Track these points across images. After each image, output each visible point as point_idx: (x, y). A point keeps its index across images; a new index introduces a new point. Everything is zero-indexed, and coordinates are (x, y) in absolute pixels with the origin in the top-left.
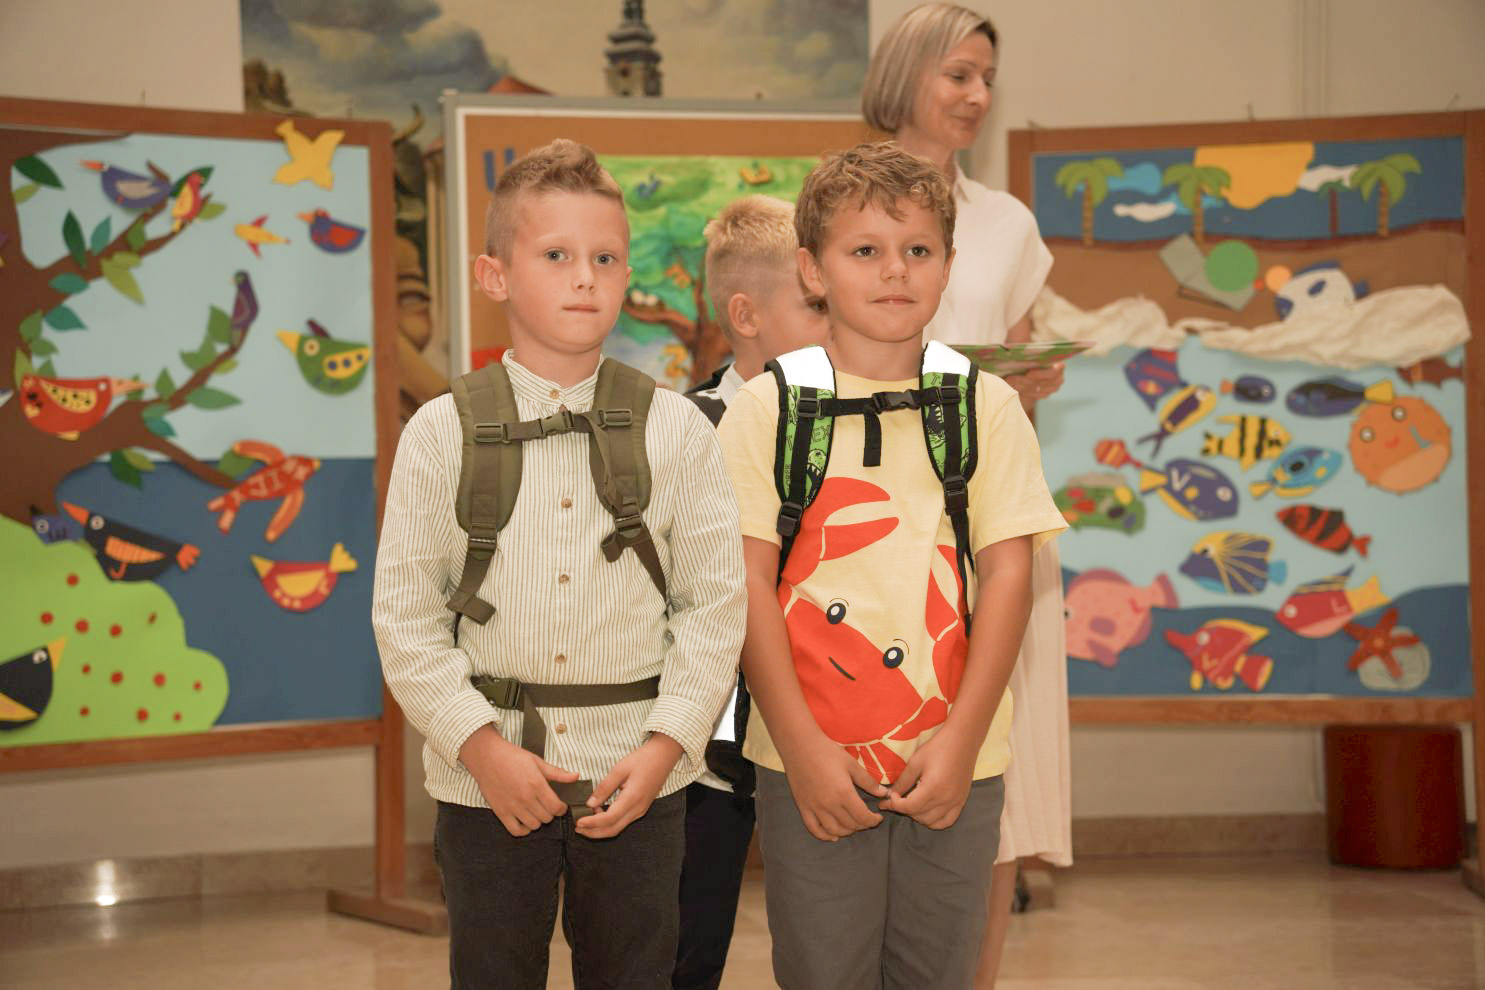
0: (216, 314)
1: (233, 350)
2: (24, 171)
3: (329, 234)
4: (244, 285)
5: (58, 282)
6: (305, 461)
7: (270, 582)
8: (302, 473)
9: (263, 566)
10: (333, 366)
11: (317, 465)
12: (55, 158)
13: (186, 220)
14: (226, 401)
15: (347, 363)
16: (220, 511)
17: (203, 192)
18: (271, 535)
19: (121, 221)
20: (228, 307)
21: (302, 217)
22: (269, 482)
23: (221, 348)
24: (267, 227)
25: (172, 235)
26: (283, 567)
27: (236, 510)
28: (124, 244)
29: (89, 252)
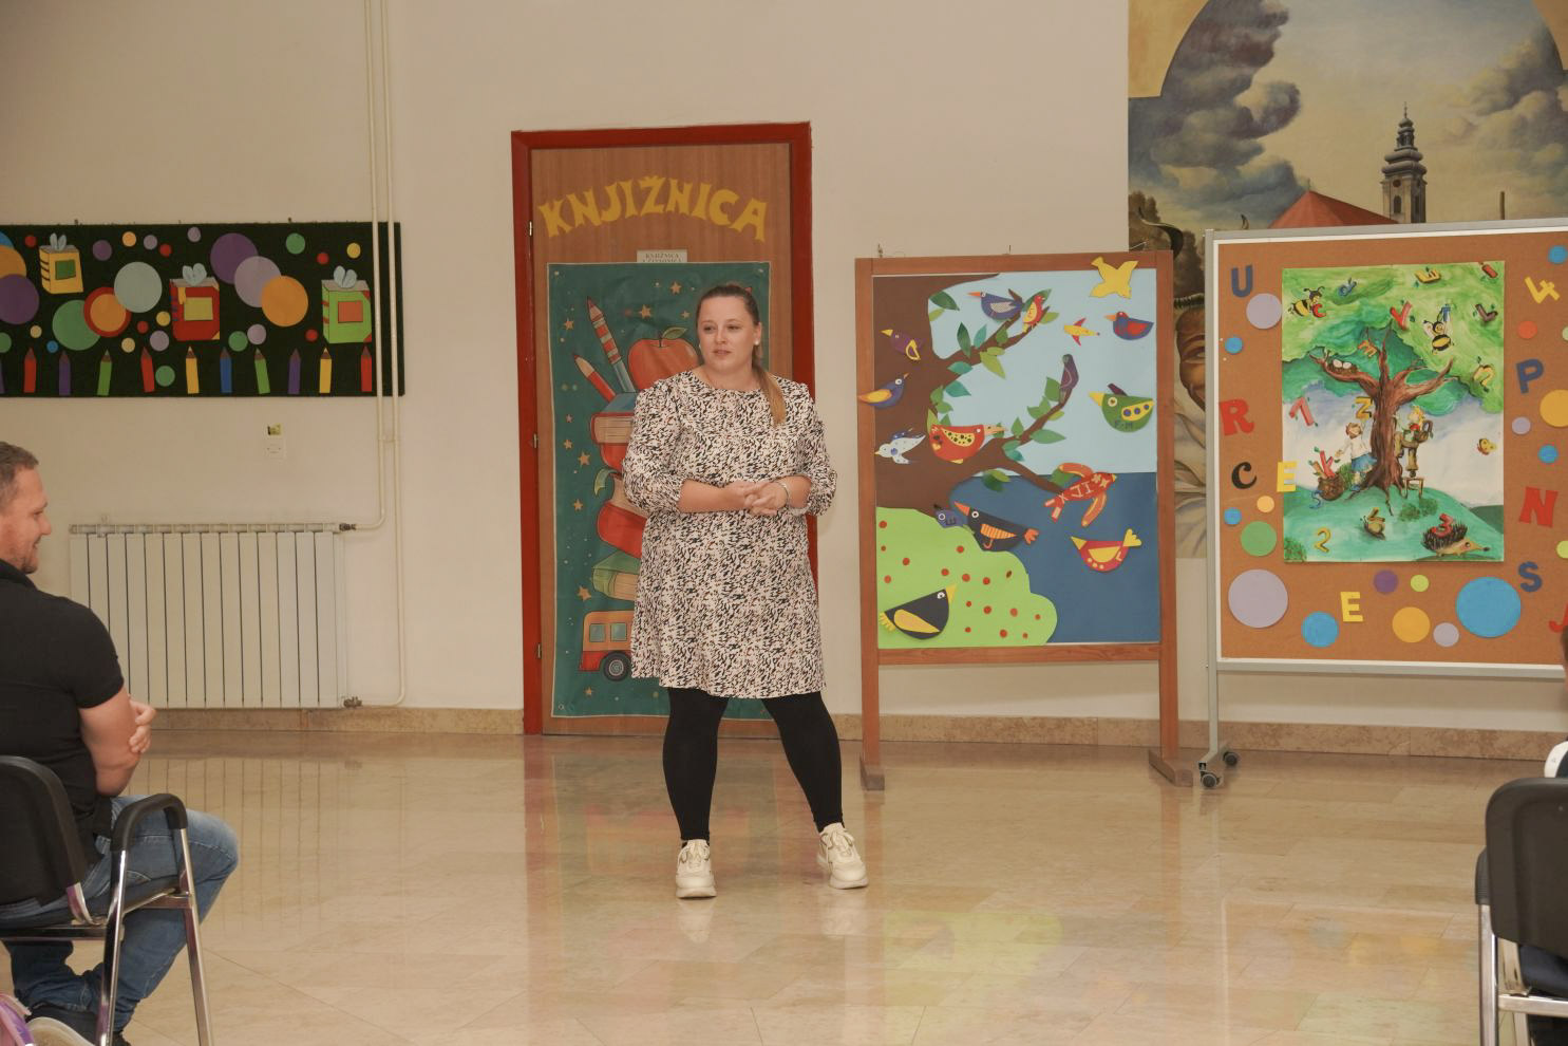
0: (1050, 382)
1: (1061, 405)
2: (935, 302)
3: (1126, 327)
4: (1069, 362)
5: (953, 367)
6: (1107, 476)
7: (1084, 552)
8: (1104, 483)
9: (1080, 543)
10: (1127, 413)
11: (1114, 477)
12: (952, 292)
13: (1033, 324)
14: (1058, 438)
15: (1137, 411)
16: (1052, 508)
17: (1044, 307)
18: (1085, 523)
19: (993, 327)
20: (1058, 378)
21: (1108, 317)
22: (1084, 490)
23: (1054, 404)
24: (1084, 324)
25: (1023, 335)
26: (1092, 543)
27: (1061, 506)
28: (993, 342)
29: (973, 347)
